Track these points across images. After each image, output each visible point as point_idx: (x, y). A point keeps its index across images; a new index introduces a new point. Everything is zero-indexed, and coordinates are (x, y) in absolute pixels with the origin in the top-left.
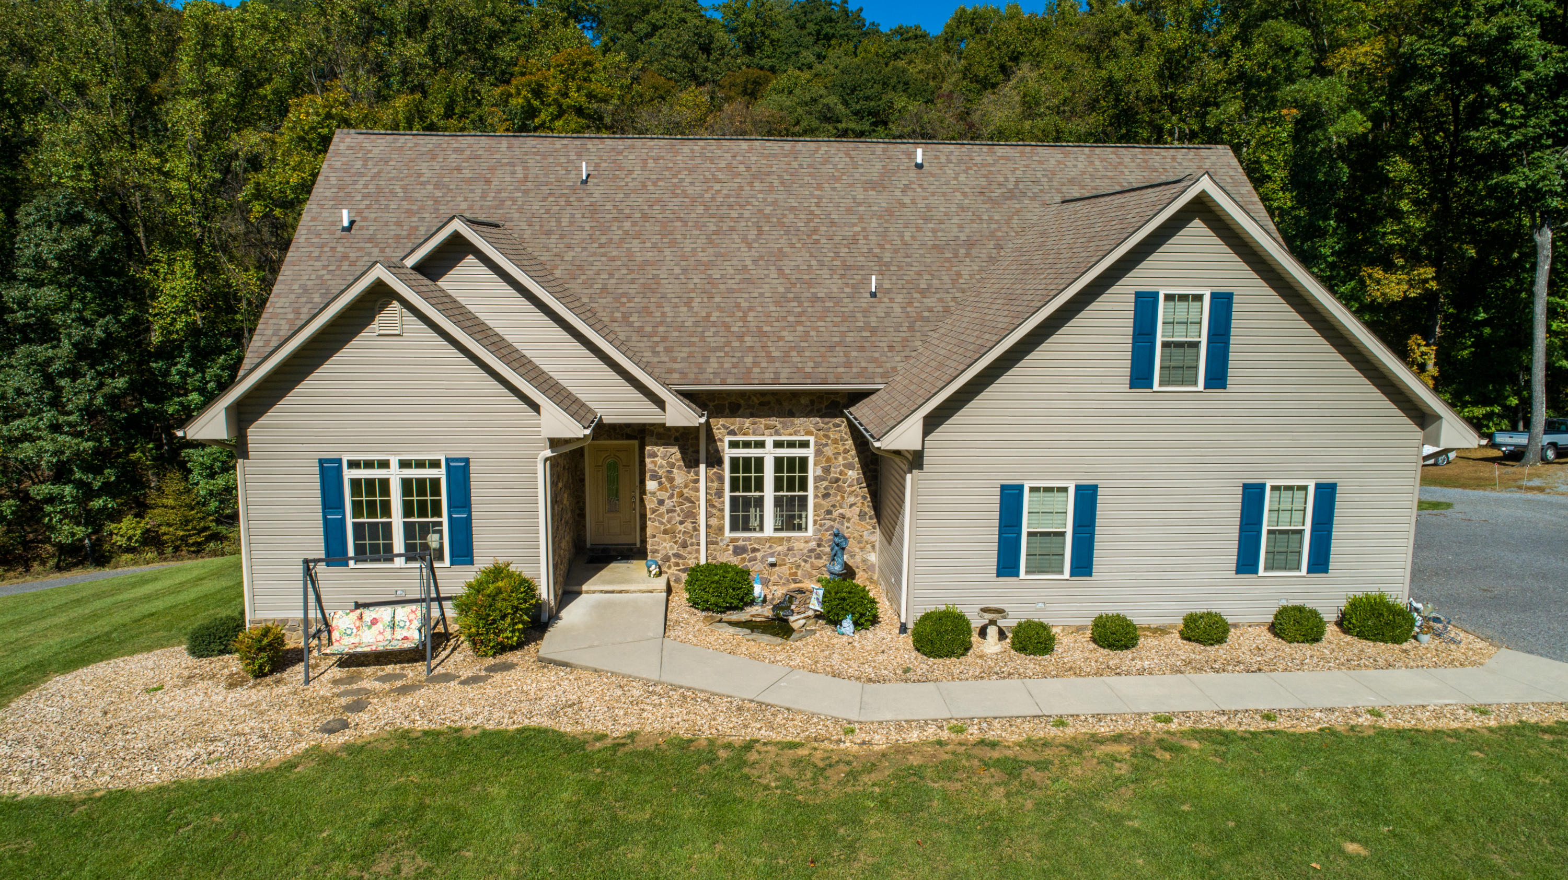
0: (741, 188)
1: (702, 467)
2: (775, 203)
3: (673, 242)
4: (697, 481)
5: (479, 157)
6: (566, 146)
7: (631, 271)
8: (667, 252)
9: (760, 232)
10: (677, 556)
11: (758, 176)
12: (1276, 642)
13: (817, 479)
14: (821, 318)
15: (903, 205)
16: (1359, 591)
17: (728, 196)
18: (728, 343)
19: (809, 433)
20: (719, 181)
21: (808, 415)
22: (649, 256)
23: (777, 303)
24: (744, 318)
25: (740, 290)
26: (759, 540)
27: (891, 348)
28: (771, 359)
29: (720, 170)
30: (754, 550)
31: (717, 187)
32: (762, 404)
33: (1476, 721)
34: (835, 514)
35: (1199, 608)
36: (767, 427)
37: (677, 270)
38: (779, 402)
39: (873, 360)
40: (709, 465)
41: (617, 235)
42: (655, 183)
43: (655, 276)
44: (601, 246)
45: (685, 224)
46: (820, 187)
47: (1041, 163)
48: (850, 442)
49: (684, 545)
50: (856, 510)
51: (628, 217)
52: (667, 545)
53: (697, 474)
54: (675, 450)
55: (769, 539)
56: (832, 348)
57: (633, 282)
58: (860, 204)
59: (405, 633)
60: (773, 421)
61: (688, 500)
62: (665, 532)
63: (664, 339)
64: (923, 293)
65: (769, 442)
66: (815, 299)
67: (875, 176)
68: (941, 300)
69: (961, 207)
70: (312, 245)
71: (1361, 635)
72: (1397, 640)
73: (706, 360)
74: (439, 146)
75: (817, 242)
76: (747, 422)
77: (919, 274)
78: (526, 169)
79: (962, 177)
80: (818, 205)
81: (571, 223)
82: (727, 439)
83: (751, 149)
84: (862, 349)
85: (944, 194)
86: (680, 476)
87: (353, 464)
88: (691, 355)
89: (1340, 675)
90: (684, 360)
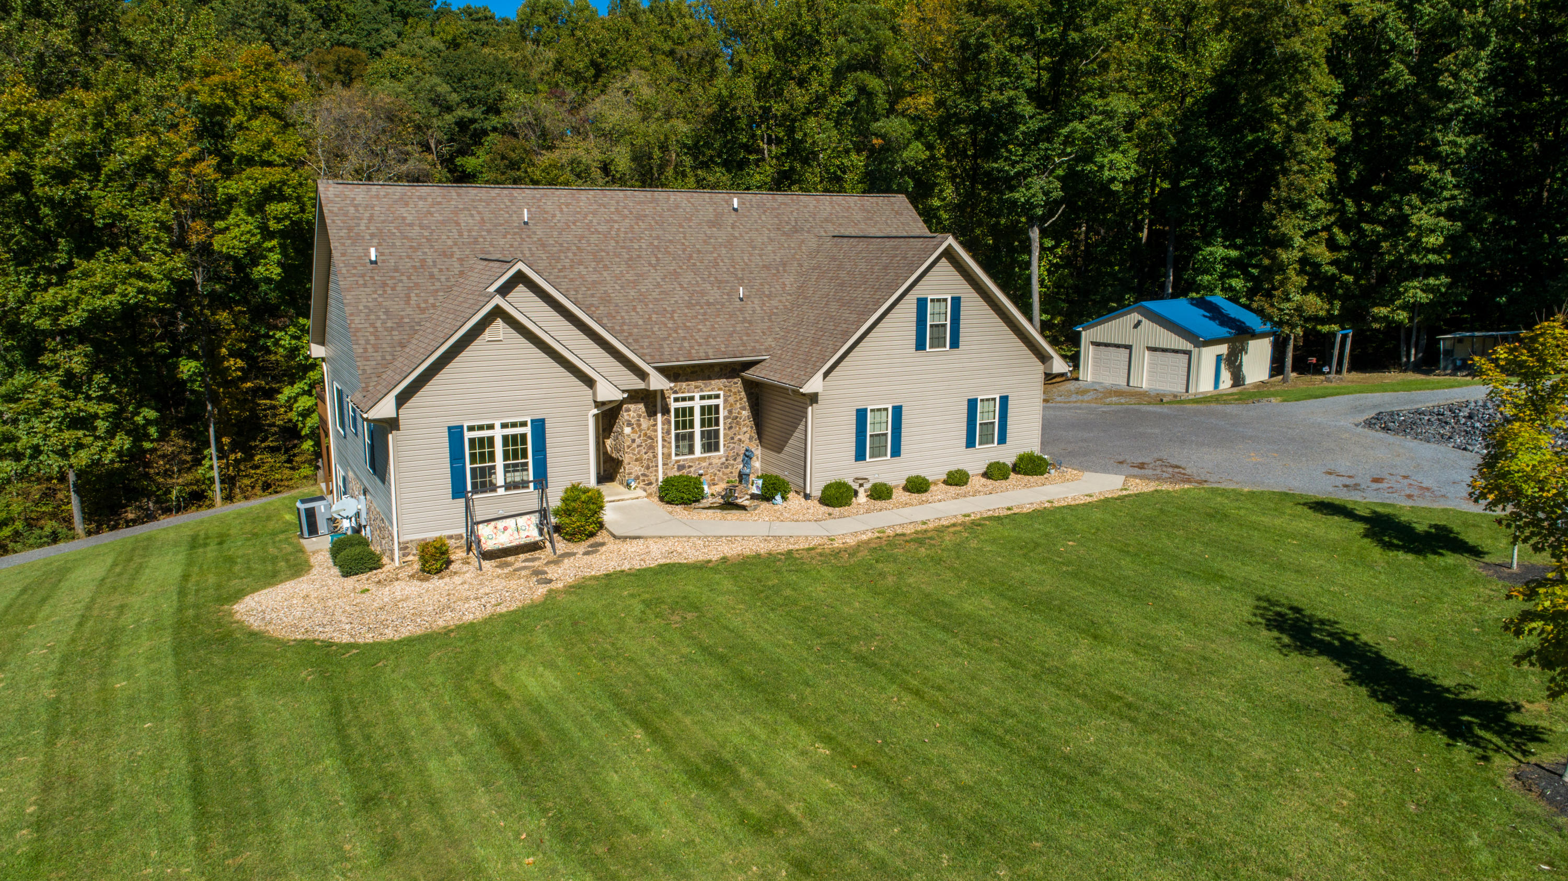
0: (632, 227)
1: (659, 415)
2: (658, 238)
3: (606, 267)
4: (655, 425)
5: (440, 203)
6: (499, 195)
7: (589, 289)
8: (605, 274)
9: (658, 259)
10: (643, 475)
11: (640, 218)
12: (989, 482)
13: (725, 418)
14: (718, 316)
15: (736, 238)
16: (1022, 451)
17: (626, 233)
18: (670, 335)
19: (720, 389)
20: (616, 222)
21: (719, 378)
22: (595, 277)
23: (688, 307)
24: (672, 318)
25: (662, 299)
26: (693, 460)
27: (764, 333)
28: (700, 345)
29: (612, 213)
30: (690, 467)
31: (616, 226)
32: (692, 373)
33: (1089, 499)
34: (736, 439)
35: (953, 468)
36: (696, 387)
37: (618, 287)
38: (702, 371)
39: (757, 341)
40: (663, 414)
41: (567, 263)
42: (574, 223)
43: (606, 292)
44: (560, 271)
45: (608, 254)
46: (681, 226)
47: (805, 207)
48: (743, 393)
49: (648, 468)
50: (748, 435)
51: (568, 249)
52: (638, 468)
53: (655, 420)
54: (641, 406)
55: (699, 459)
56: (731, 335)
57: (593, 296)
58: (710, 238)
59: (526, 533)
60: (700, 383)
61: (650, 438)
62: (637, 460)
63: (630, 334)
64: (769, 296)
65: (697, 396)
66: (708, 304)
67: (711, 217)
68: (780, 301)
69: (771, 240)
70: (354, 275)
71: (1026, 474)
72: (1042, 474)
73: (661, 346)
74: (405, 194)
75: (694, 265)
76: (684, 385)
77: (761, 284)
78: (479, 213)
79: (763, 218)
80: (685, 238)
81: (532, 255)
82: (673, 396)
83: (626, 197)
84: (748, 335)
85: (757, 230)
86: (645, 423)
87: (471, 429)
88: (651, 344)
89: (1026, 490)
90: (648, 347)
